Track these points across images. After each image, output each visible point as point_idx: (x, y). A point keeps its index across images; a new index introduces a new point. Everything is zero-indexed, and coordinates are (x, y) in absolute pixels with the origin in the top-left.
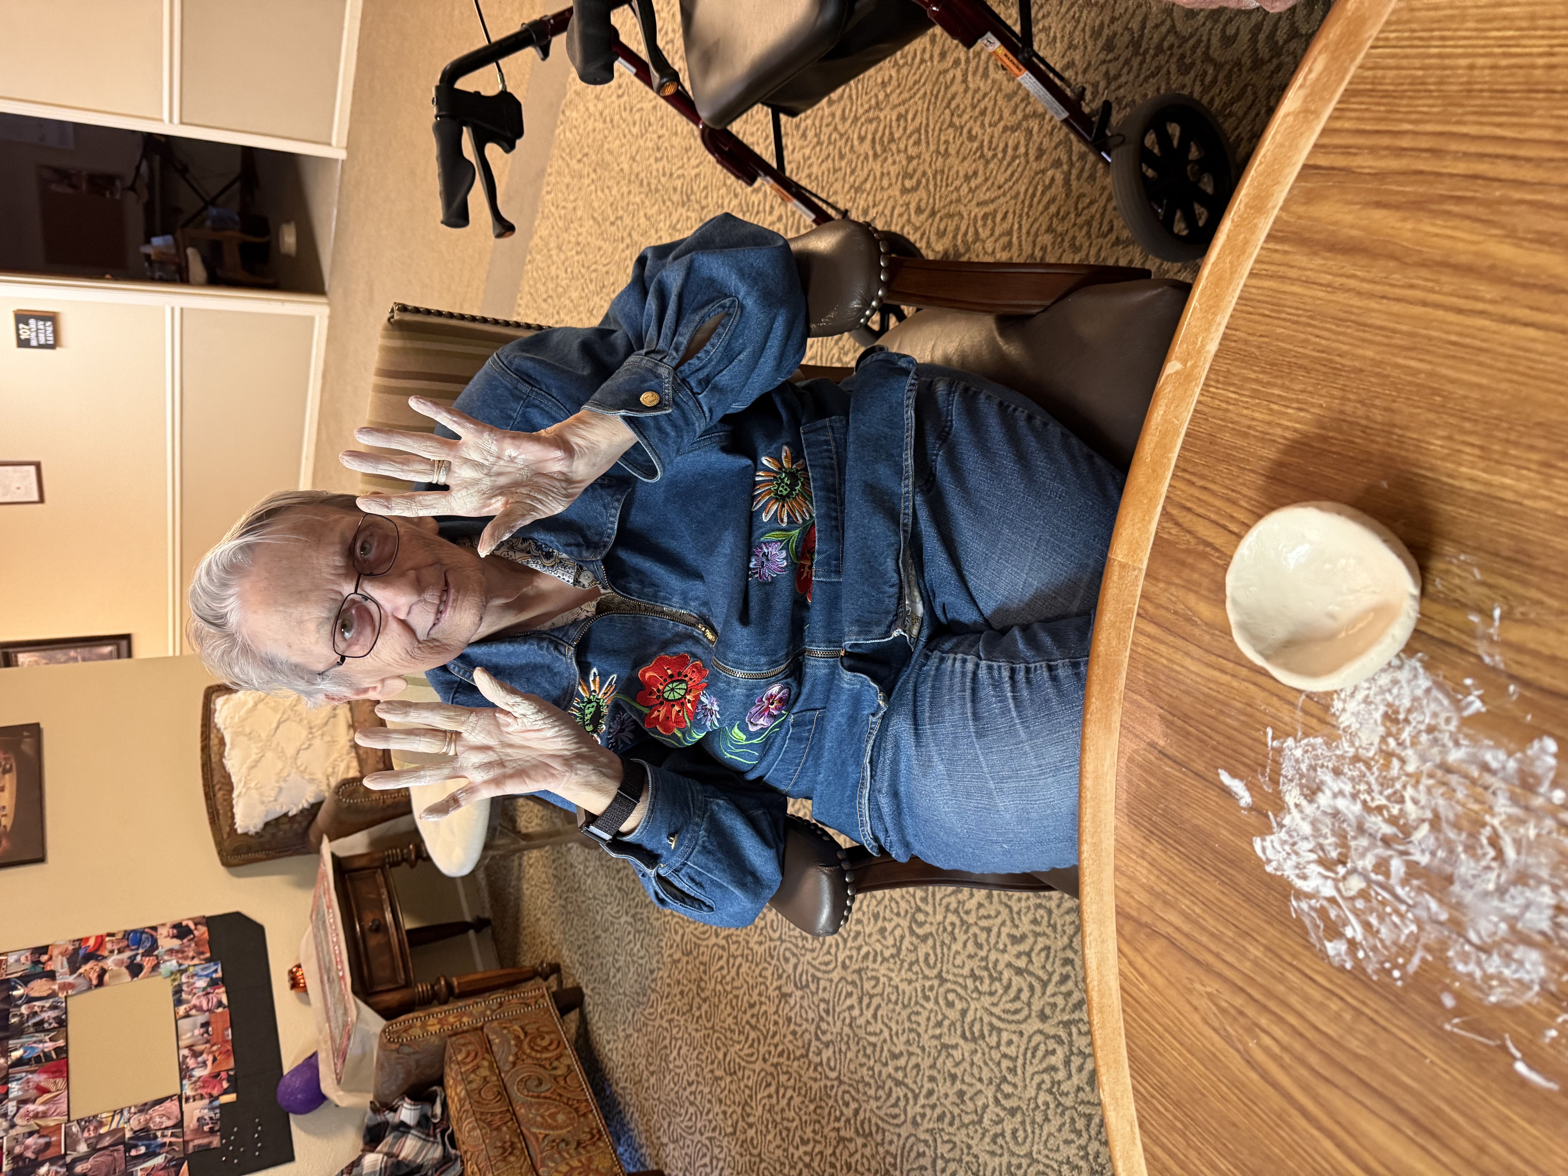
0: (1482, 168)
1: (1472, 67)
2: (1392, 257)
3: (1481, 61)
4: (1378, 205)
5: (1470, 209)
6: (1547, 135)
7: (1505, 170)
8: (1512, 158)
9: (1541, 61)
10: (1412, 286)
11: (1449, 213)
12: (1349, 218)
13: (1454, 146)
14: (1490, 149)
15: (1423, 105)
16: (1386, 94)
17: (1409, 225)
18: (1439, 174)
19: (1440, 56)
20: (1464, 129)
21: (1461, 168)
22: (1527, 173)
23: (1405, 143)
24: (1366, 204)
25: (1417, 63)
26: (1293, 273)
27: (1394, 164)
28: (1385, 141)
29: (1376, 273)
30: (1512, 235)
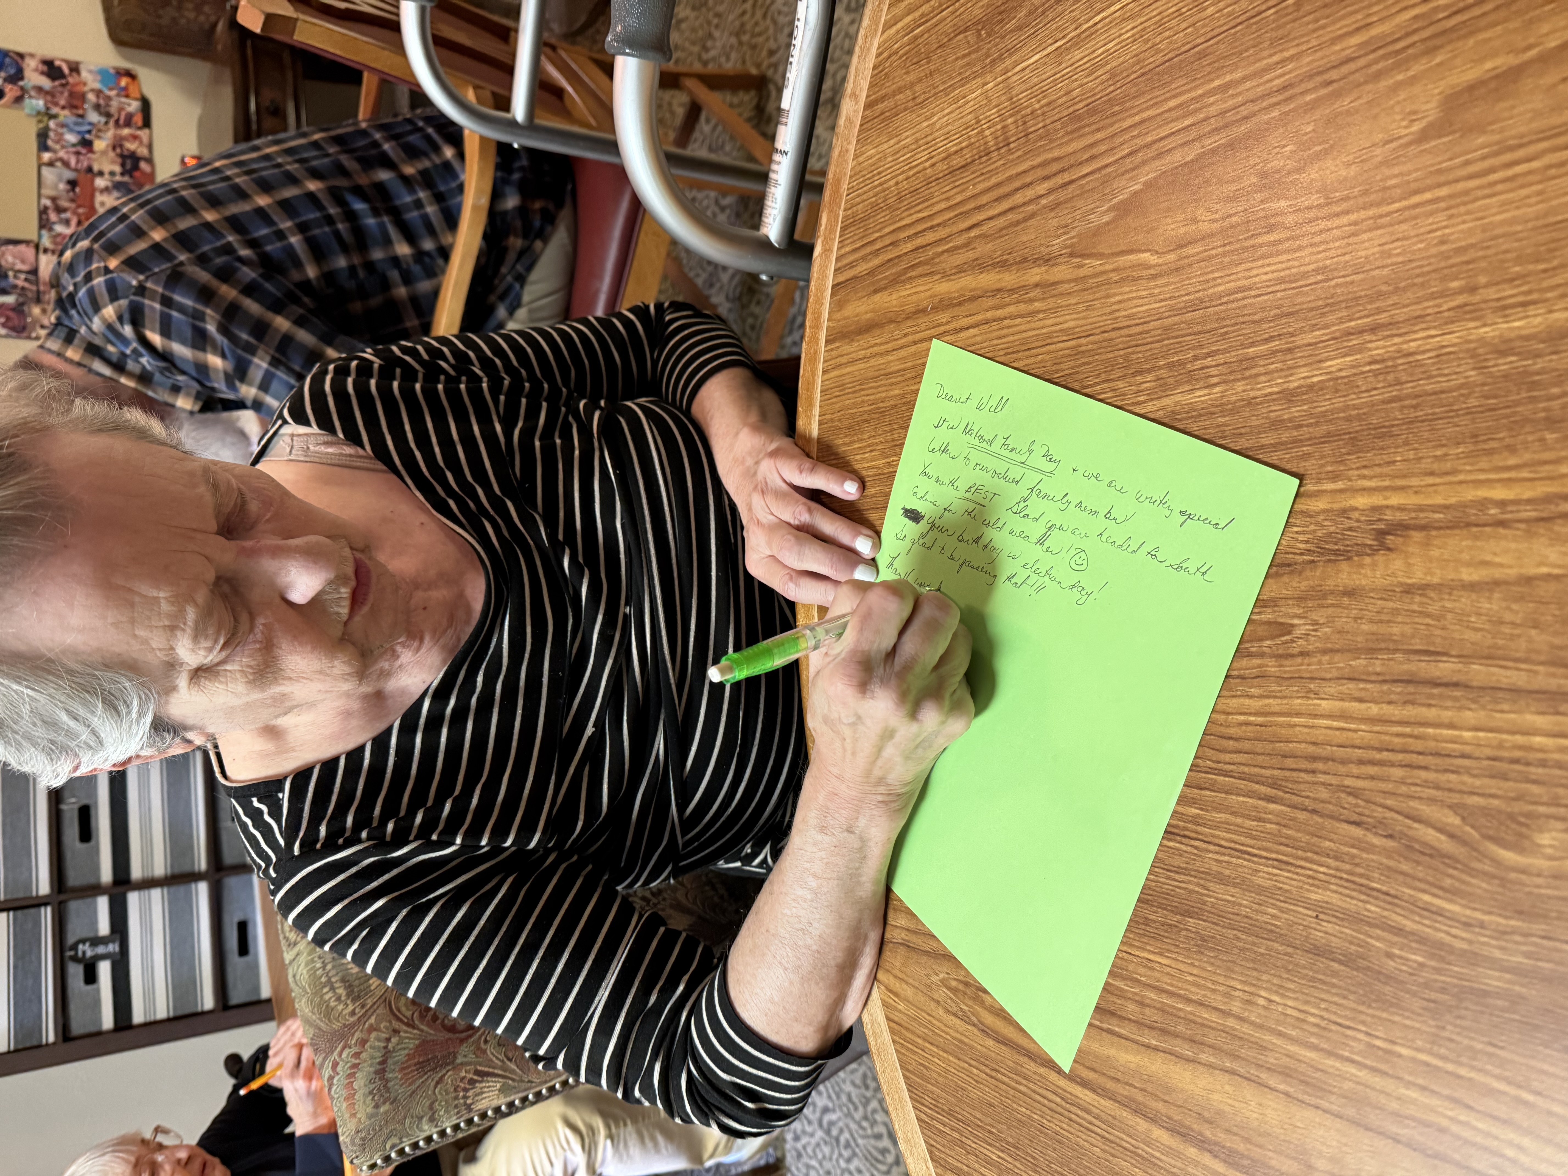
0: (919, 241)
1: (897, 183)
2: (891, 321)
3: (901, 178)
4: (876, 291)
5: (920, 270)
6: (943, 205)
7: (930, 237)
8: (932, 227)
9: (928, 164)
10: (906, 335)
11: (910, 278)
12: (863, 308)
13: (902, 235)
14: (920, 228)
15: (881, 217)
16: (862, 220)
17: (894, 297)
18: (899, 256)
19: (881, 184)
20: (904, 223)
21: (909, 246)
22: (942, 233)
23: (878, 245)
24: (870, 295)
25: (871, 194)
26: (844, 360)
27: (876, 262)
28: (868, 250)
29: (886, 337)
30: (946, 276)
